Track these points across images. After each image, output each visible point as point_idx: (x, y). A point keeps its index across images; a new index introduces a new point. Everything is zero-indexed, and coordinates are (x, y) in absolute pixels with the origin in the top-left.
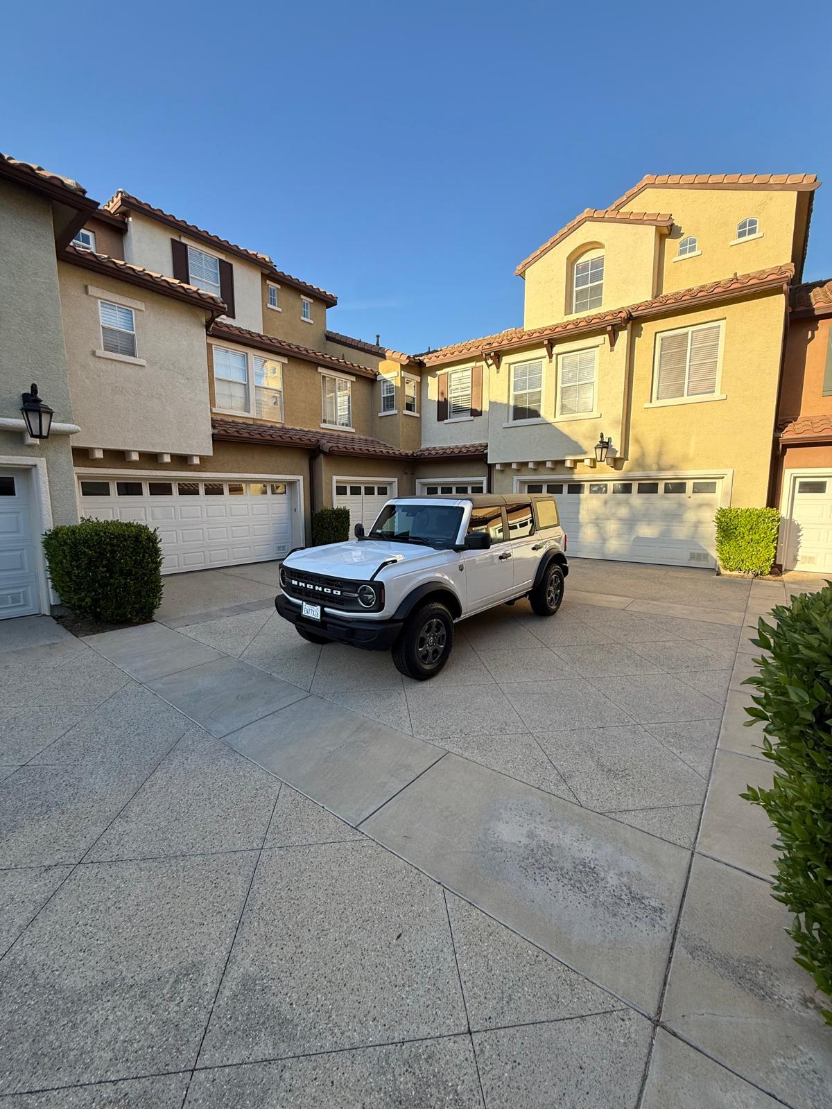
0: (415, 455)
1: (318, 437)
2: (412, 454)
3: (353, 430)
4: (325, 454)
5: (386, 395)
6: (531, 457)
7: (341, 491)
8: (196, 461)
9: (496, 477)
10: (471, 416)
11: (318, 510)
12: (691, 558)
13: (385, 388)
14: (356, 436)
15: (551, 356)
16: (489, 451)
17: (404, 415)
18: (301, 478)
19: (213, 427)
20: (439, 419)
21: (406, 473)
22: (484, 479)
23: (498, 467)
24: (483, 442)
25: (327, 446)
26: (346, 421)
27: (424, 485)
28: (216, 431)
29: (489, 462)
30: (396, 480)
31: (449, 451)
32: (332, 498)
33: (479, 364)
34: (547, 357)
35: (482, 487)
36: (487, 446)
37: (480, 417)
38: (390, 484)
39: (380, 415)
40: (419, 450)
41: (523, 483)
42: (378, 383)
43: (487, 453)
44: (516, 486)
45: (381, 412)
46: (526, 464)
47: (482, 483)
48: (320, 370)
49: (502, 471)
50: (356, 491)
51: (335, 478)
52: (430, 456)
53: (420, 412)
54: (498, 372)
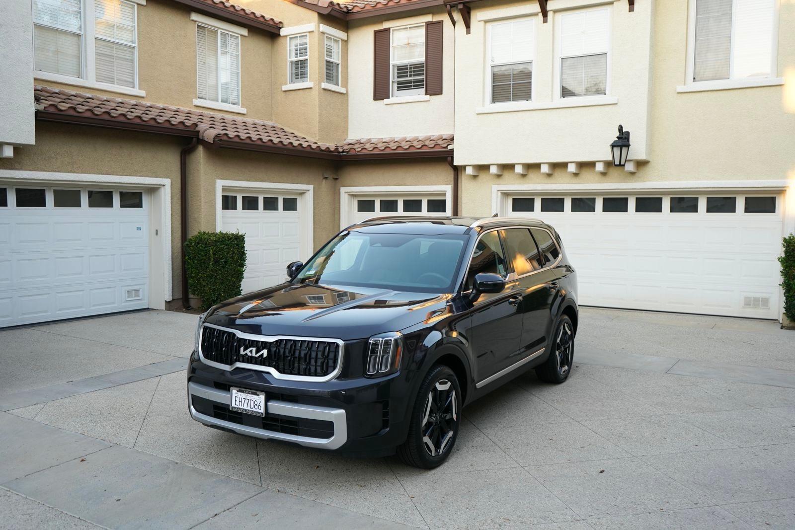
0: (341, 150)
1: (194, 119)
2: (337, 149)
3: (244, 111)
4: (207, 145)
5: (294, 59)
6: (519, 157)
7: (229, 203)
8: (9, 152)
9: (466, 185)
10: (426, 94)
11: (193, 233)
12: (745, 304)
13: (293, 48)
14: (249, 120)
15: (545, 13)
16: (456, 147)
17: (324, 89)
18: (167, 182)
19: (37, 99)
20: (376, 98)
21: (326, 178)
22: (448, 189)
23: (469, 171)
24: (446, 133)
25: (209, 134)
26: (233, 96)
27: (353, 196)
28: (41, 107)
29: (455, 164)
30: (310, 187)
31: (393, 146)
32: (214, 215)
33: (437, 18)
34: (541, 15)
35: (444, 201)
36: (452, 139)
37: (439, 96)
38: (302, 193)
39: (285, 88)
40: (345, 142)
41: (506, 194)
42: (281, 40)
43: (452, 151)
44: (496, 197)
45: (286, 84)
46: (510, 167)
47: (444, 195)
48: (194, 16)
49: (475, 177)
50: (250, 203)
51: (220, 184)
52: (364, 152)
53: (345, 85)
54: (468, 32)
